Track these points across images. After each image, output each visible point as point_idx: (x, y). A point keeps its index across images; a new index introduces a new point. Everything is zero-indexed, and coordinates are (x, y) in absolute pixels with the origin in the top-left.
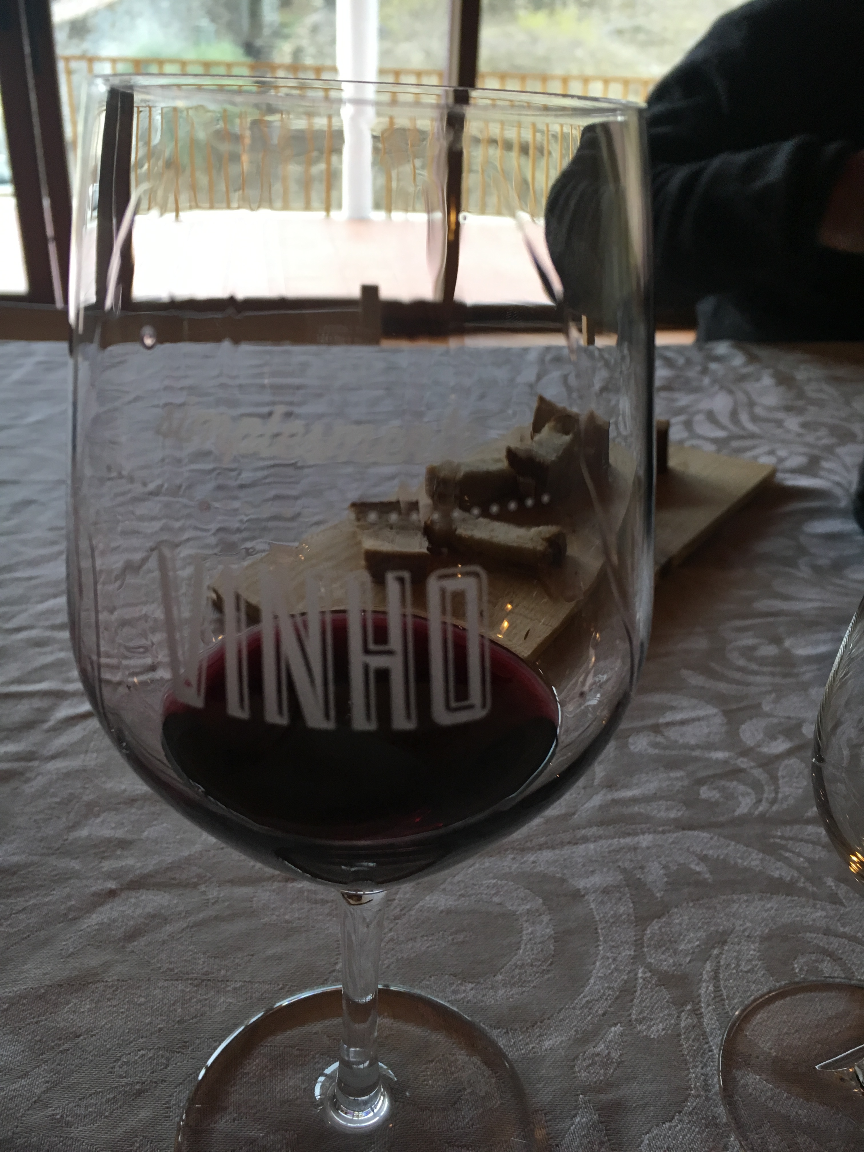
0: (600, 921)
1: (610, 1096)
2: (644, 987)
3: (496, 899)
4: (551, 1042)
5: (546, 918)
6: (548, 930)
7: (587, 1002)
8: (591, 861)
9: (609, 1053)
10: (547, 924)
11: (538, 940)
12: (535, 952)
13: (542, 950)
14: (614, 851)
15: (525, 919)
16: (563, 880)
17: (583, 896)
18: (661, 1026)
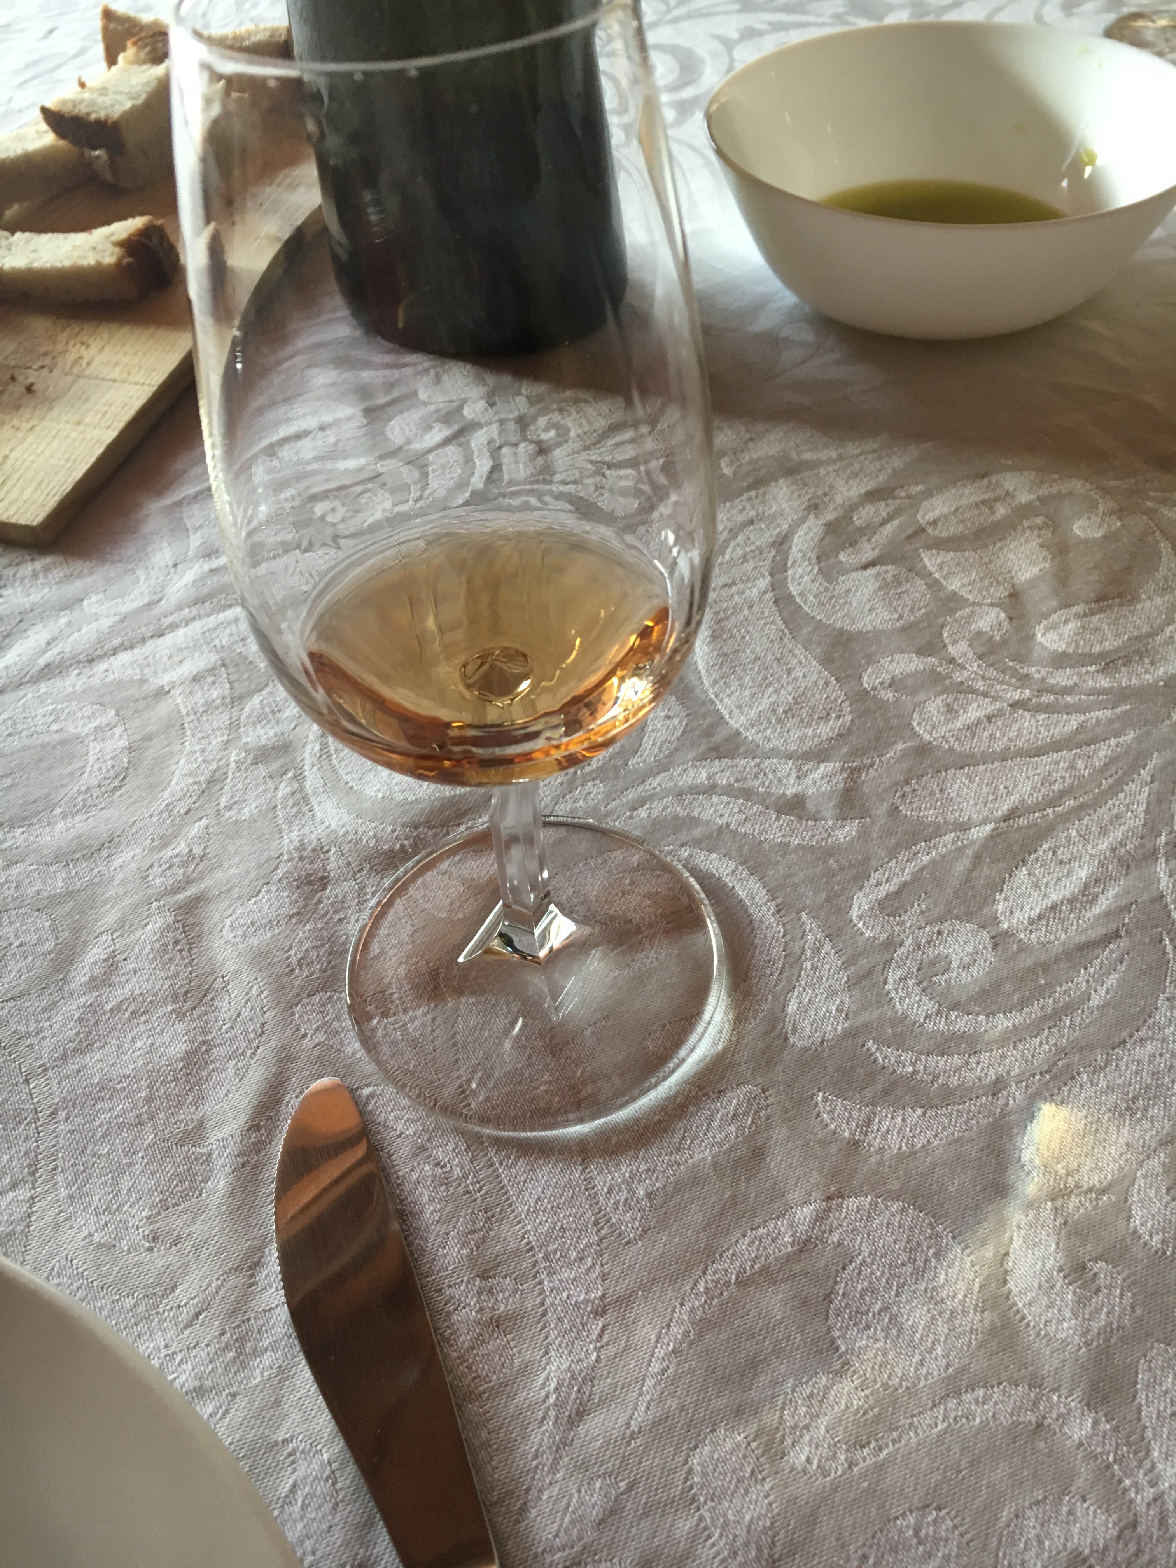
0: (188, 714)
1: (189, 893)
2: (238, 769)
3: (54, 727)
4: (121, 860)
5: (118, 731)
6: (122, 742)
7: (167, 805)
8: (180, 649)
9: (191, 851)
10: (121, 736)
11: (107, 757)
12: (104, 770)
13: (113, 767)
14: (209, 630)
15: (92, 738)
16: (143, 681)
17: (168, 692)
18: (254, 805)
